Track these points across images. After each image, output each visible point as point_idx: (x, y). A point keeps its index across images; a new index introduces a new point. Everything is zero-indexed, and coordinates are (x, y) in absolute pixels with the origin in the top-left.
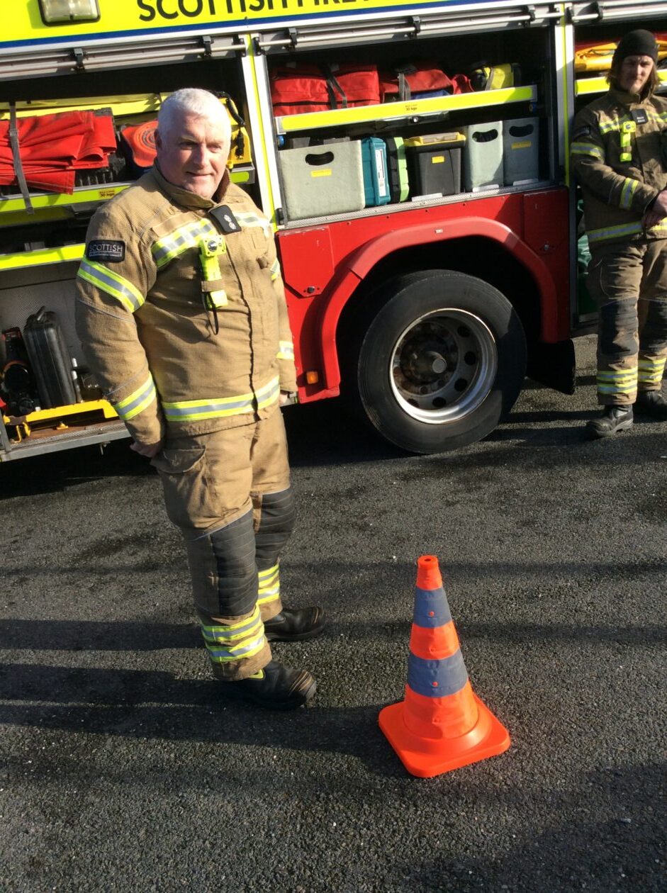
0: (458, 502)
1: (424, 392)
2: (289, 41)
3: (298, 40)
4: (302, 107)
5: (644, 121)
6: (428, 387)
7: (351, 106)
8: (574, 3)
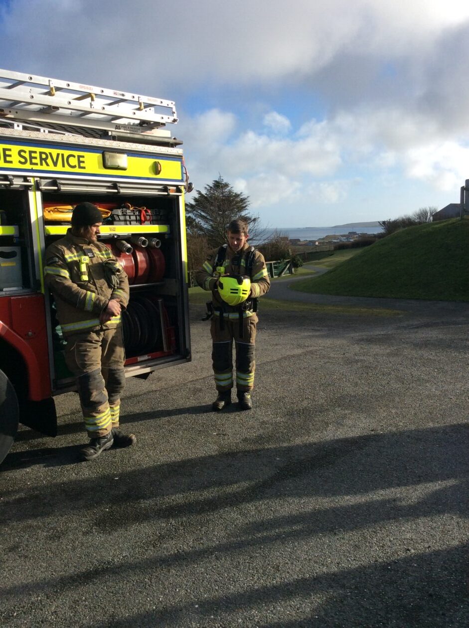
5: (92, 256)
8: (41, 178)
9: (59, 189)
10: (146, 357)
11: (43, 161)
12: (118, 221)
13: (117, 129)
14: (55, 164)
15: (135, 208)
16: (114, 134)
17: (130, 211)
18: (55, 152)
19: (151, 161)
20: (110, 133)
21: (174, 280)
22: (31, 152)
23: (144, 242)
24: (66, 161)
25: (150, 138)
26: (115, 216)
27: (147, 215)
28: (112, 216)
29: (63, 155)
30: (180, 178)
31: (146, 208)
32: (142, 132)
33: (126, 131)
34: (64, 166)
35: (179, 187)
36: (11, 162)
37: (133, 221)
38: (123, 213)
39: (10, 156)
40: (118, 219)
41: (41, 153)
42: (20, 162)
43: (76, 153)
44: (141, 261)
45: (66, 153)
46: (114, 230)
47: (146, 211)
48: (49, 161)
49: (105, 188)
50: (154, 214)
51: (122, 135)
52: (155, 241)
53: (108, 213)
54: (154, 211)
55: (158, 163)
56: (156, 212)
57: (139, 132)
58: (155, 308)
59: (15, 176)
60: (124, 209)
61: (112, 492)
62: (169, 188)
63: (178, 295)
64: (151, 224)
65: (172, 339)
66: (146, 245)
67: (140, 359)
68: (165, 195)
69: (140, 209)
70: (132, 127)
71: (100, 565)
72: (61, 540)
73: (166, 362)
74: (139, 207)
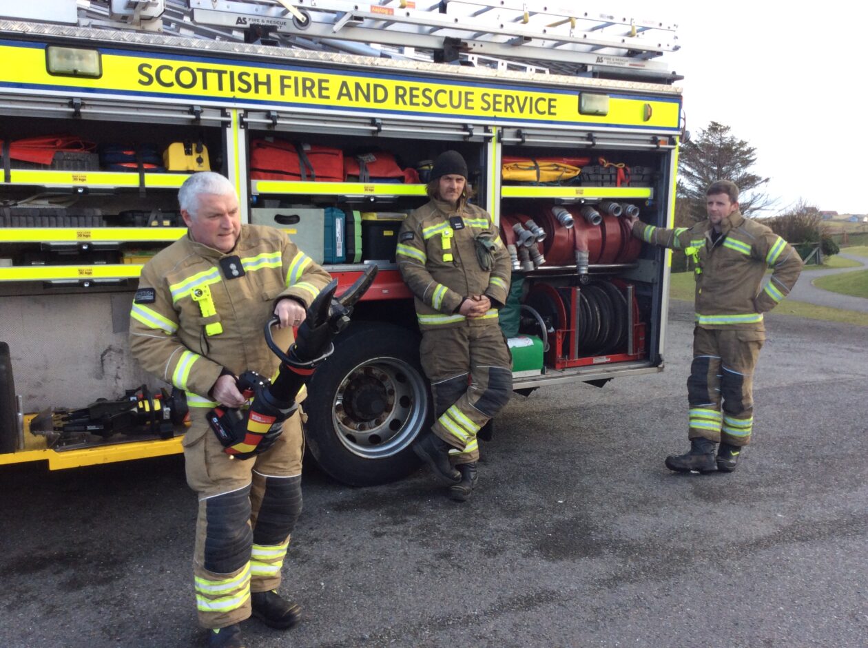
0: (385, 533)
1: (362, 428)
2: (270, 121)
3: (279, 122)
4: (276, 175)
5: (461, 226)
6: (366, 424)
7: (318, 181)
8: (503, 127)
9: (523, 141)
10: (604, 359)
11: (508, 107)
12: (588, 182)
13: (600, 61)
14: (521, 110)
15: (610, 165)
16: (596, 69)
17: (603, 169)
18: (522, 94)
19: (640, 104)
20: (590, 68)
21: (652, 262)
22: (495, 96)
23: (617, 210)
24: (534, 106)
25: (640, 72)
26: (585, 175)
27: (625, 174)
28: (581, 175)
29: (531, 99)
30: (676, 126)
31: (626, 165)
32: (631, 64)
33: (609, 65)
34: (531, 112)
35: (673, 137)
36: (472, 108)
37: (606, 181)
38: (594, 171)
39: (472, 101)
40: (588, 179)
41: (507, 97)
42: (483, 108)
43: (547, 96)
44: (612, 235)
45: (536, 95)
46: (582, 193)
47: (625, 169)
48: (515, 106)
49: (578, 139)
50: (635, 172)
51: (605, 70)
52: (631, 208)
53: (576, 171)
54: (635, 170)
55: (649, 105)
56: (637, 171)
57: (627, 65)
58: (622, 296)
59: (474, 125)
60: (597, 166)
61: (556, 516)
62: (659, 138)
63: (655, 282)
64: (629, 186)
65: (641, 339)
66: (620, 213)
67: (597, 360)
68: (652, 148)
69: (617, 166)
70: (618, 58)
71: (542, 593)
72: (497, 558)
73: (630, 369)
74: (616, 164)
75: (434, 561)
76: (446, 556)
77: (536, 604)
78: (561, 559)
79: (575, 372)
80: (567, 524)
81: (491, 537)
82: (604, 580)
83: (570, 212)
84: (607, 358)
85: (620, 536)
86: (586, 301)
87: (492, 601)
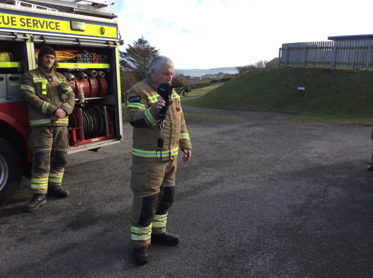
5: (52, 80)
8: (34, 35)
9: (44, 42)
10: (96, 139)
11: (35, 25)
12: (79, 61)
13: (79, 7)
14: (42, 27)
15: (89, 54)
16: (77, 10)
17: (86, 55)
18: (42, 20)
19: (99, 27)
20: (74, 10)
21: (113, 96)
22: (27, 20)
23: (95, 74)
24: (48, 25)
25: (98, 13)
26: (78, 58)
27: (96, 58)
28: (76, 58)
29: (47, 22)
30: (116, 37)
31: (96, 54)
32: (94, 10)
33: (84, 9)
34: (47, 28)
35: (115, 42)
36: (16, 25)
37: (88, 61)
38: (82, 56)
39: (15, 21)
40: (79, 60)
41: (34, 20)
42: (21, 25)
43: (55, 21)
44: (93, 85)
45: (49, 20)
46: (77, 66)
47: (96, 55)
48: (39, 25)
49: (72, 41)
50: (101, 57)
51: (81, 11)
52: (101, 73)
53: (73, 56)
54: (101, 56)
55: (103, 28)
56: (102, 56)
57: (92, 9)
58: (102, 111)
59: (18, 33)
60: (83, 54)
61: (78, 211)
62: (109, 42)
63: (115, 104)
64: (99, 63)
65: (112, 129)
66: (96, 75)
67: (93, 140)
68: (107, 47)
69: (92, 54)
70: (88, 6)
71: (71, 245)
72: (49, 235)
73: (108, 142)
74: (92, 53)
75: (16, 243)
76: (23, 239)
77: (67, 251)
78: (80, 229)
79: (84, 146)
80: (83, 213)
81: (46, 226)
82: (99, 233)
83: (72, 75)
84: (98, 139)
85: (106, 213)
86: (86, 114)
87: (46, 254)
